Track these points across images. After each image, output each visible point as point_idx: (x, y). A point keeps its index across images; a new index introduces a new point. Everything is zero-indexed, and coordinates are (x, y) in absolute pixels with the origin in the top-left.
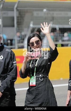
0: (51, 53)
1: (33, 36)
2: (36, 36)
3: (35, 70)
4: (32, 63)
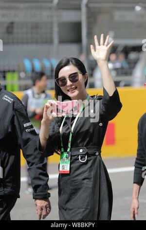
0: (106, 102)
1: (67, 64)
2: (73, 63)
3: (70, 139)
4: (65, 123)
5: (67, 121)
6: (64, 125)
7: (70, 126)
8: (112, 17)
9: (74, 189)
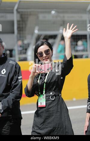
3: (44, 87)
5: (42, 77)
6: (40, 79)
7: (44, 80)
8: (38, 18)
9: (48, 116)
